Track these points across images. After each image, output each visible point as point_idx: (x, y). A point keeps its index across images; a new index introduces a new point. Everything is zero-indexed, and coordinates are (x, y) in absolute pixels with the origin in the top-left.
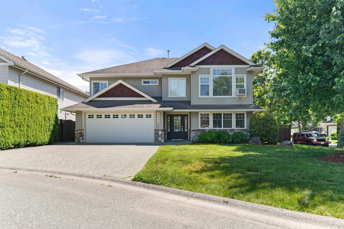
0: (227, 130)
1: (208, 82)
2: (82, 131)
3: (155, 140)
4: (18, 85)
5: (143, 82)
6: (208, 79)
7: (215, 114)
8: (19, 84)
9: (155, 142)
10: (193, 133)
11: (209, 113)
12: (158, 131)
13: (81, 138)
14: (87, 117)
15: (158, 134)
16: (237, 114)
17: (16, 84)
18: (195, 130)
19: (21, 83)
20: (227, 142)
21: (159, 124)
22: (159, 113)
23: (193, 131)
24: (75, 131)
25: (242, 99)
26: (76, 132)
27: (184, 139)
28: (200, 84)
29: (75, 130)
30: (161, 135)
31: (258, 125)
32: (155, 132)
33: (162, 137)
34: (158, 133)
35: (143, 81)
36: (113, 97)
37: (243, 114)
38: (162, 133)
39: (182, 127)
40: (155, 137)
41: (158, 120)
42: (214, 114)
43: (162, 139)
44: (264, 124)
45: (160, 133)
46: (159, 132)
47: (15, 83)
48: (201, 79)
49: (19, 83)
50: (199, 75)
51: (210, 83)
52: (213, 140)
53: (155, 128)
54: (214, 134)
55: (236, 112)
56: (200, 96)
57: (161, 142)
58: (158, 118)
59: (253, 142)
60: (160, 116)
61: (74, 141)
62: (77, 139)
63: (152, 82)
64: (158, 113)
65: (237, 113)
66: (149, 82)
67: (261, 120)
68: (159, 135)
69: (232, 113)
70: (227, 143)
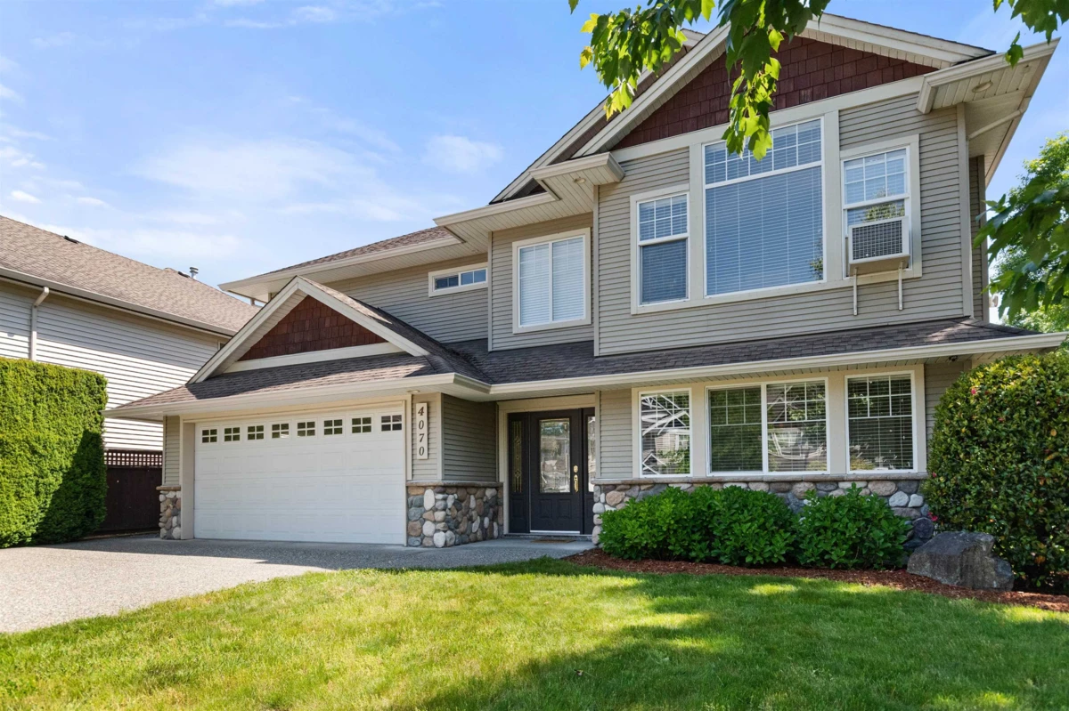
0: (793, 482)
1: (681, 225)
2: (179, 494)
3: (408, 535)
4: (26, 339)
5: (432, 284)
6: (680, 208)
7: (722, 392)
8: (30, 338)
9: (408, 545)
10: (602, 500)
11: (689, 390)
12: (420, 491)
13: (175, 519)
14: (200, 436)
15: (421, 506)
16: (856, 387)
17: (16, 337)
18: (614, 487)
19: (35, 334)
20: (748, 559)
21: (425, 456)
22: (425, 405)
23: (606, 488)
24: (158, 493)
25: (893, 287)
26: (161, 498)
27: (583, 532)
28: (637, 241)
29: (158, 488)
30: (434, 509)
31: (984, 445)
32: (408, 495)
33: (435, 522)
34: (422, 500)
35: (433, 275)
36: (287, 352)
37: (903, 385)
38: (436, 500)
39: (576, 469)
40: (408, 519)
41: (419, 438)
42: (714, 396)
43: (437, 531)
44: (1026, 436)
45: (430, 499)
46: (425, 497)
47: (11, 334)
48: (644, 213)
49: (31, 332)
50: (633, 198)
51: (688, 228)
52: (665, 542)
53: (410, 478)
54: (667, 507)
55: (848, 368)
56: (637, 306)
57: (434, 546)
58: (418, 431)
59: (933, 563)
60: (428, 418)
61: (155, 529)
62: (165, 522)
63: (467, 279)
64: (418, 407)
65: (858, 376)
66: (456, 278)
67: (1002, 409)
68: (425, 511)
69: (826, 380)
70: (751, 566)
